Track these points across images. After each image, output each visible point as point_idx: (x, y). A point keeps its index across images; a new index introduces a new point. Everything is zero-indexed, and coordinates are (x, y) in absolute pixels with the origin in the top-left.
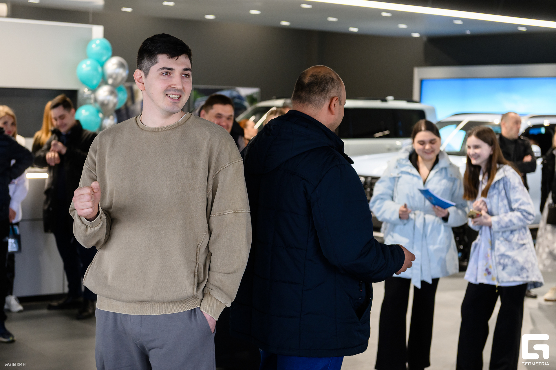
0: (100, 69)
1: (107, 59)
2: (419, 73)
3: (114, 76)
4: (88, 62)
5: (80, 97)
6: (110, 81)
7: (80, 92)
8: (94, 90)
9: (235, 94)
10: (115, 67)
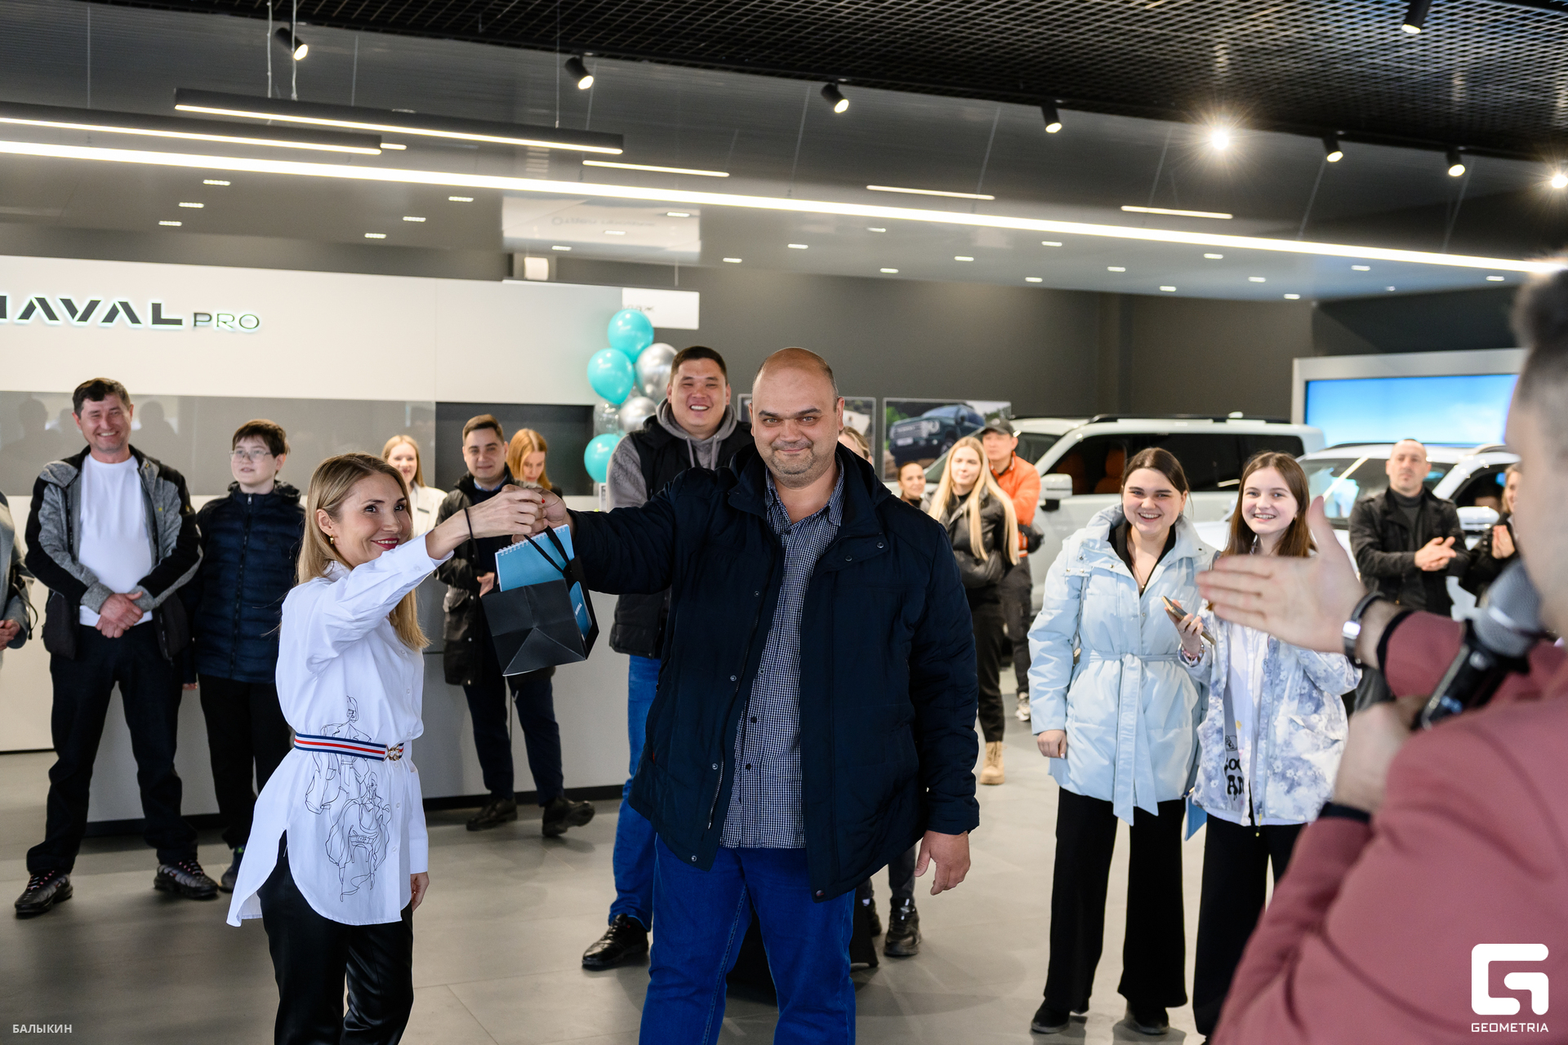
0: (630, 367)
1: (645, 347)
2: (1303, 369)
3: (655, 380)
4: (609, 354)
5: (596, 418)
6: (649, 389)
7: (597, 409)
8: (618, 407)
9: (964, 412)
10: (657, 361)
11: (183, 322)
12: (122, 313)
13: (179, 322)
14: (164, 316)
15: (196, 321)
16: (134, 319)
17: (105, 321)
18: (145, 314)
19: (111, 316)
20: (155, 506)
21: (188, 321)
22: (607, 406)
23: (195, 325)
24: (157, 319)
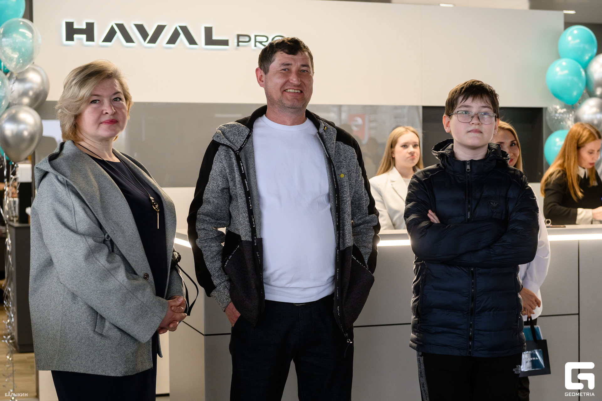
0: (583, 73)
1: (592, 58)
8: (572, 107)
11: (230, 43)
12: (182, 36)
13: (225, 43)
14: (214, 38)
15: (239, 42)
16: (192, 41)
17: (169, 42)
18: (200, 37)
19: (173, 40)
20: (337, 172)
21: (233, 42)
22: (558, 107)
23: (238, 45)
24: (210, 41)
